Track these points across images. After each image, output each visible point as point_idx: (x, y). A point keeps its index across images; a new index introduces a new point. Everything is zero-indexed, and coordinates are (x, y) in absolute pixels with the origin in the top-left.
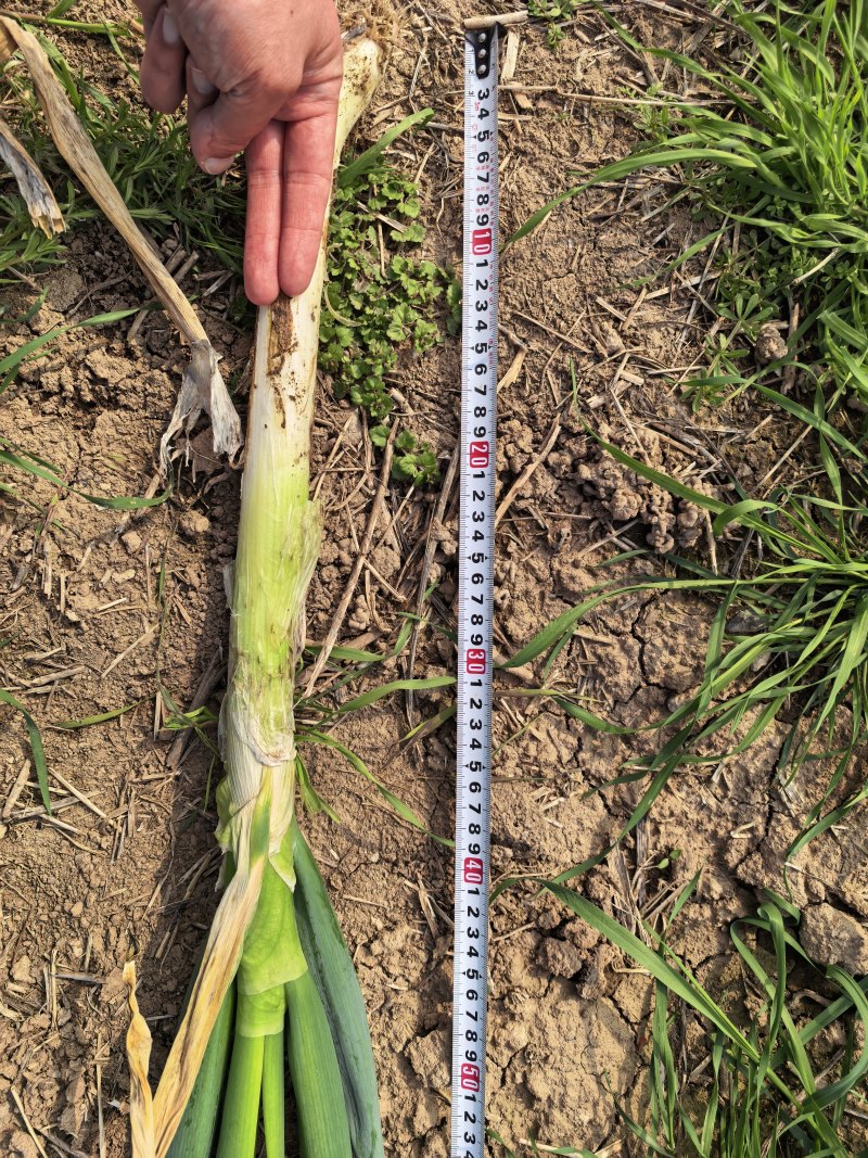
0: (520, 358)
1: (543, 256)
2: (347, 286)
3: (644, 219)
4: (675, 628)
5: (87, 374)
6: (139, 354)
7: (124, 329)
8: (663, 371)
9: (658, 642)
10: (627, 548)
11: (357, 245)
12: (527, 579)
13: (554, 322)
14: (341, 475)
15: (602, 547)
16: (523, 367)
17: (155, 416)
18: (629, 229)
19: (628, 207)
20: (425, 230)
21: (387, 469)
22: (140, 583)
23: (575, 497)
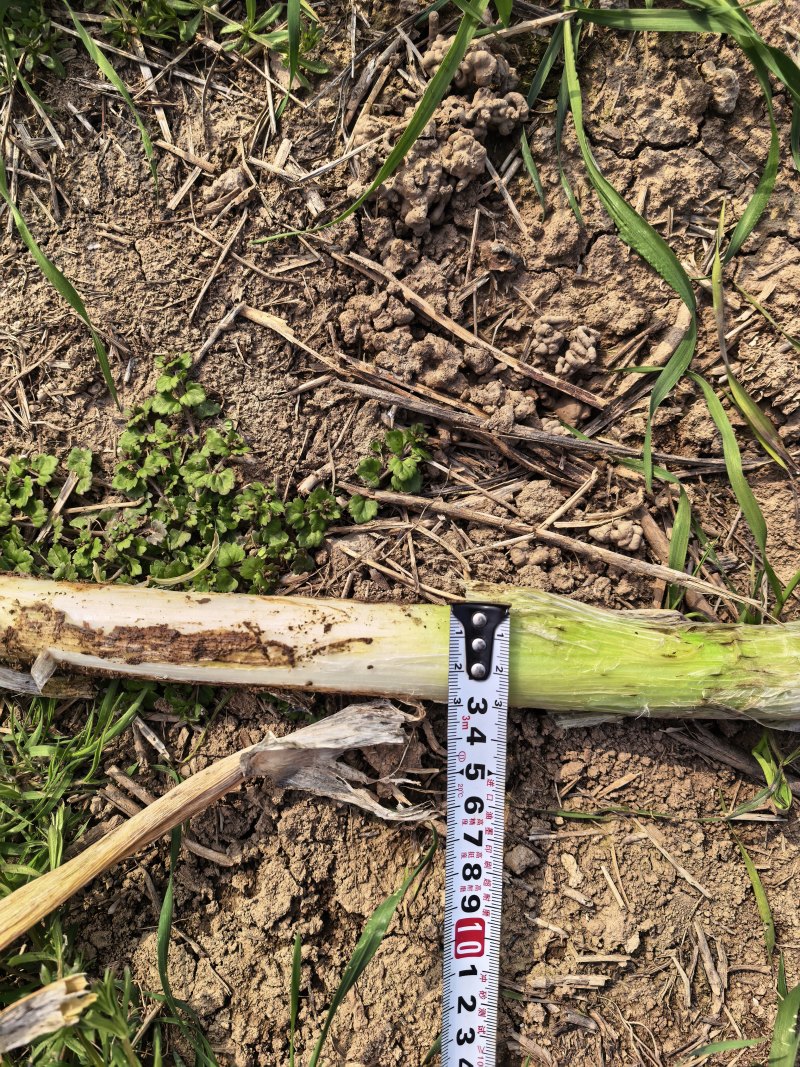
0: (254, 314)
1: (110, 283)
2: (156, 552)
3: (62, 146)
4: (623, 101)
5: (284, 925)
6: (253, 851)
7: (217, 871)
8: (272, 114)
9: (643, 123)
10: (515, 164)
11: (97, 541)
12: (556, 304)
13: (203, 266)
14: (420, 562)
15: (514, 198)
16: (266, 309)
17: (342, 827)
18: (75, 166)
19: (43, 167)
20: (75, 449)
21: (409, 499)
22: (579, 847)
23: (446, 235)
